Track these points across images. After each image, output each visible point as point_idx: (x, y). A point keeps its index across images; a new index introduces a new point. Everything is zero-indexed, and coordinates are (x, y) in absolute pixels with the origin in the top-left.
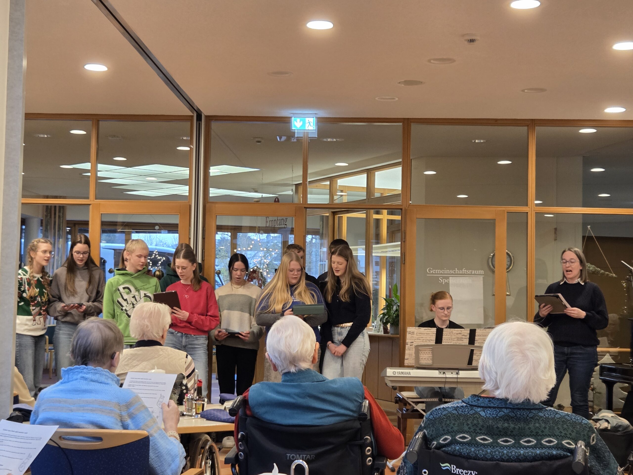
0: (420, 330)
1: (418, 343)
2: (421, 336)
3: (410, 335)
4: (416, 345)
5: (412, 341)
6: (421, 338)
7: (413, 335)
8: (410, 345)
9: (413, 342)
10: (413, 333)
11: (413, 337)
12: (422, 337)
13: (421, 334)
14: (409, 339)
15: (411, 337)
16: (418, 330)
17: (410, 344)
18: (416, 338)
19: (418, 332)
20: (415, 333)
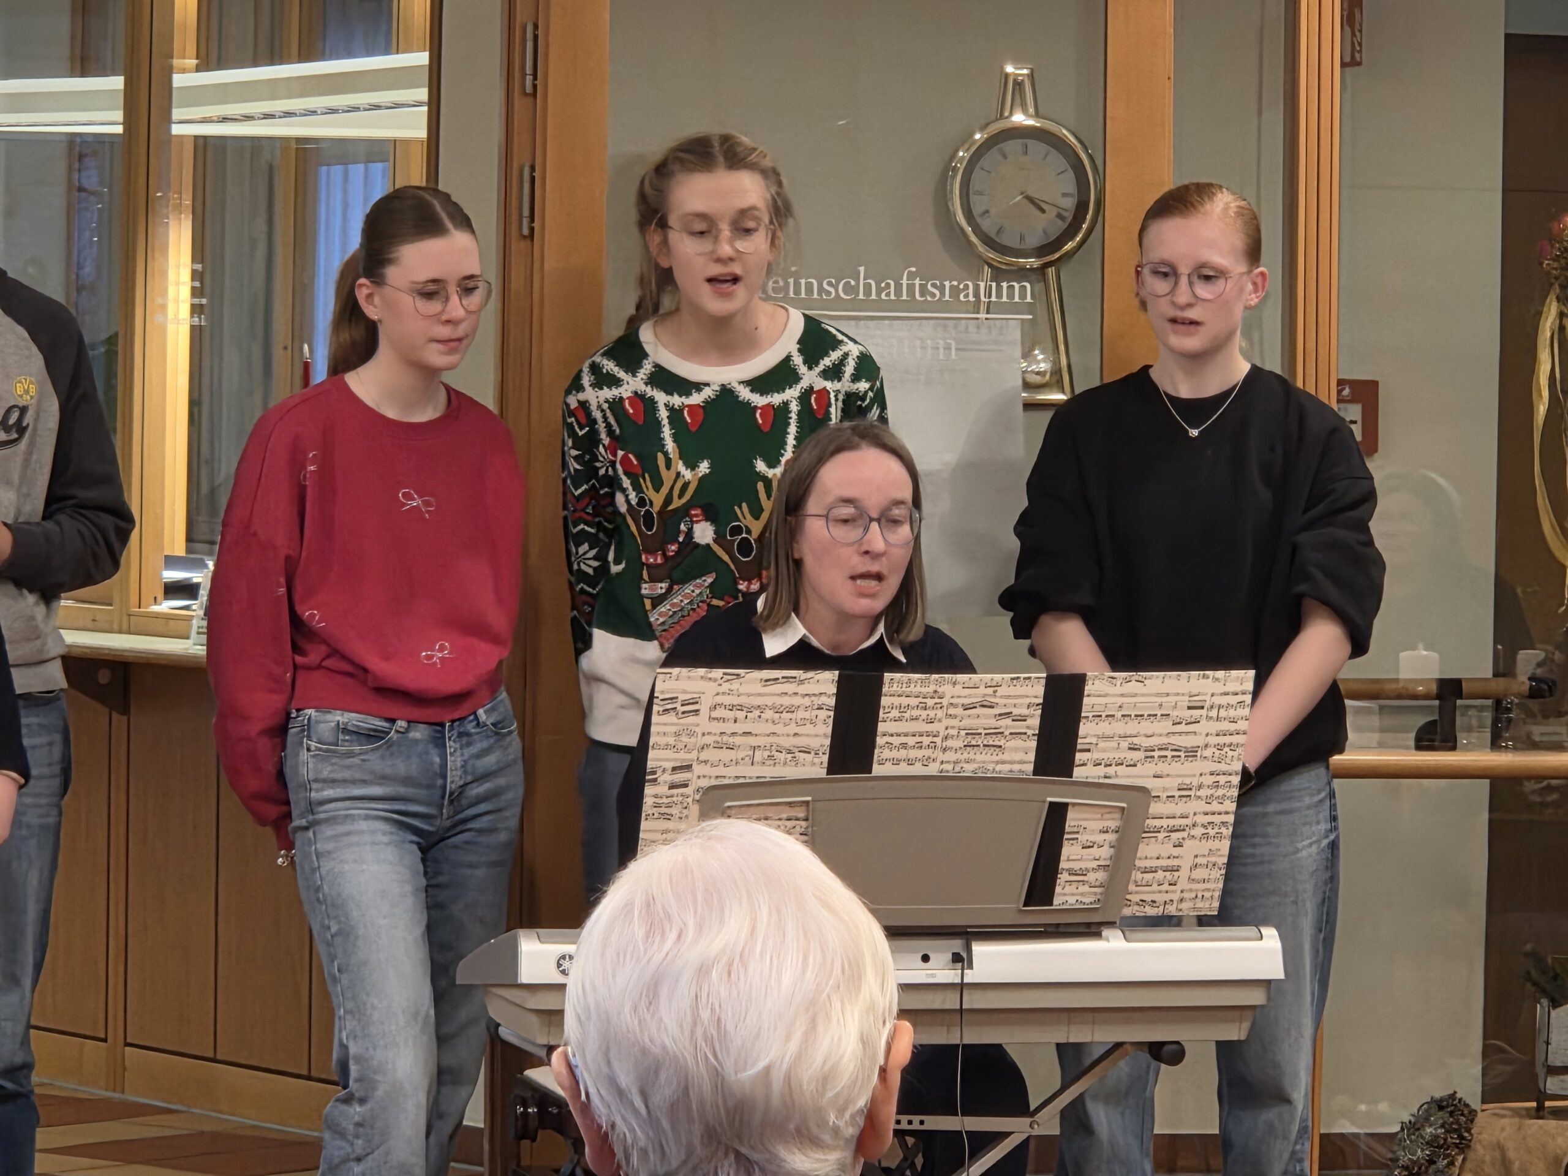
0: (735, 685)
1: (721, 771)
2: (740, 728)
3: (671, 718)
4: (705, 783)
5: (683, 757)
6: (738, 740)
7: (691, 719)
8: (672, 787)
9: (688, 767)
10: (691, 708)
11: (691, 734)
12: (747, 734)
13: (741, 715)
14: (667, 746)
15: (677, 734)
16: (726, 687)
17: (667, 778)
18: (709, 740)
19: (719, 699)
20: (704, 708)
